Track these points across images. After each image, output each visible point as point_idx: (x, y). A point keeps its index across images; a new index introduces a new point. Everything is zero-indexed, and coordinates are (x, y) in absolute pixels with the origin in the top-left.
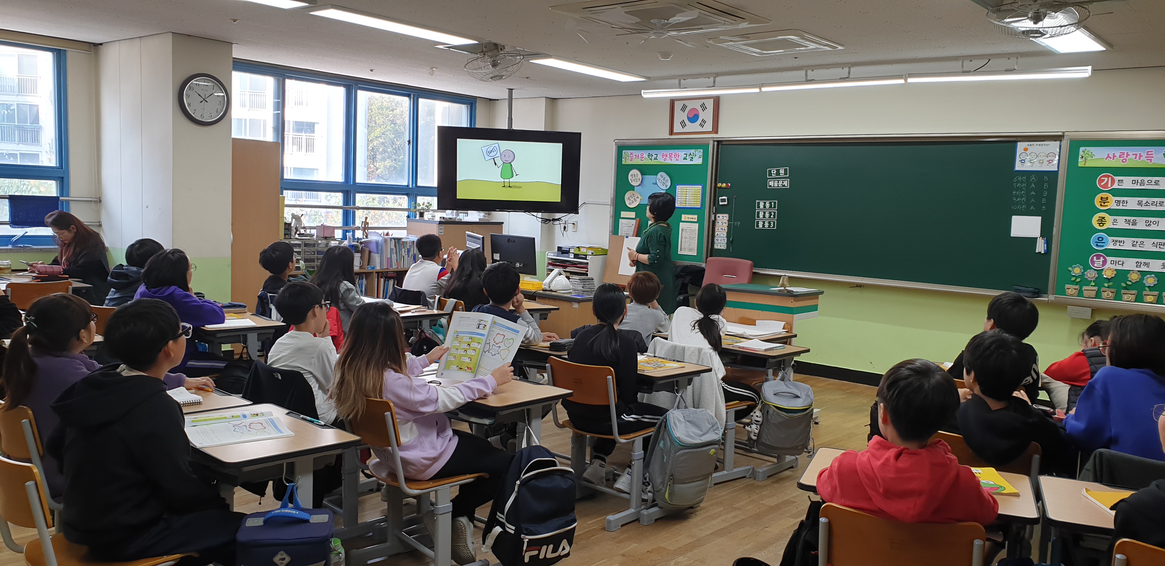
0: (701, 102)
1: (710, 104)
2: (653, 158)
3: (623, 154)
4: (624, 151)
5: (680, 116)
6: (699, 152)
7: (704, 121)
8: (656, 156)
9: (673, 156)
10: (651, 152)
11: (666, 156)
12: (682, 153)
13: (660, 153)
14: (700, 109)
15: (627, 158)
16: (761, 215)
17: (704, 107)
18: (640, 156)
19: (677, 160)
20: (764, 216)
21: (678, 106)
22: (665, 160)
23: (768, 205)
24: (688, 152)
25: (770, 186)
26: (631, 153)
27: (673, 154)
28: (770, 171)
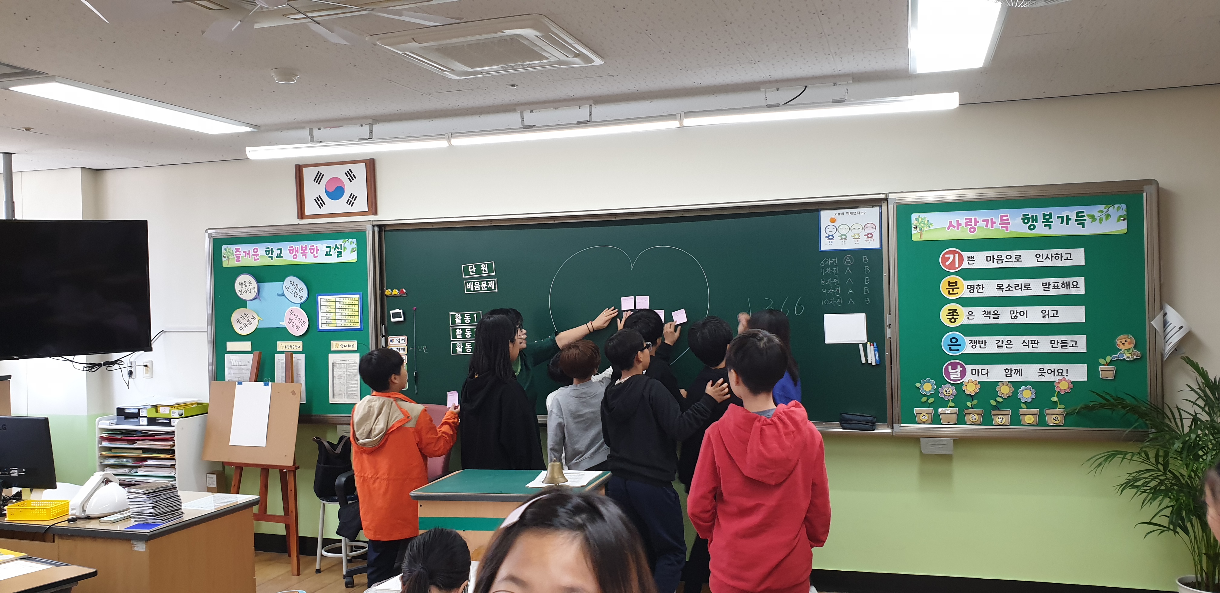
0: (347, 168)
1: (360, 171)
2: (275, 255)
3: (223, 251)
4: (224, 247)
5: (312, 190)
6: (350, 244)
7: (353, 197)
8: (279, 252)
9: (308, 251)
10: (271, 246)
11: (297, 251)
12: (322, 246)
13: (286, 246)
14: (345, 179)
15: (231, 257)
16: (459, 335)
17: (351, 176)
18: (252, 253)
19: (315, 257)
20: (464, 335)
21: (309, 174)
22: (295, 257)
23: (467, 318)
24: (333, 243)
25: (469, 290)
26: (237, 250)
27: (308, 248)
28: (466, 268)
